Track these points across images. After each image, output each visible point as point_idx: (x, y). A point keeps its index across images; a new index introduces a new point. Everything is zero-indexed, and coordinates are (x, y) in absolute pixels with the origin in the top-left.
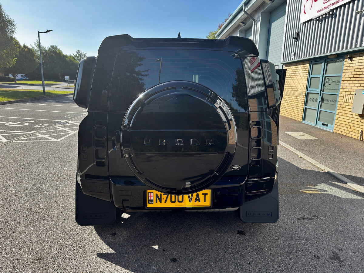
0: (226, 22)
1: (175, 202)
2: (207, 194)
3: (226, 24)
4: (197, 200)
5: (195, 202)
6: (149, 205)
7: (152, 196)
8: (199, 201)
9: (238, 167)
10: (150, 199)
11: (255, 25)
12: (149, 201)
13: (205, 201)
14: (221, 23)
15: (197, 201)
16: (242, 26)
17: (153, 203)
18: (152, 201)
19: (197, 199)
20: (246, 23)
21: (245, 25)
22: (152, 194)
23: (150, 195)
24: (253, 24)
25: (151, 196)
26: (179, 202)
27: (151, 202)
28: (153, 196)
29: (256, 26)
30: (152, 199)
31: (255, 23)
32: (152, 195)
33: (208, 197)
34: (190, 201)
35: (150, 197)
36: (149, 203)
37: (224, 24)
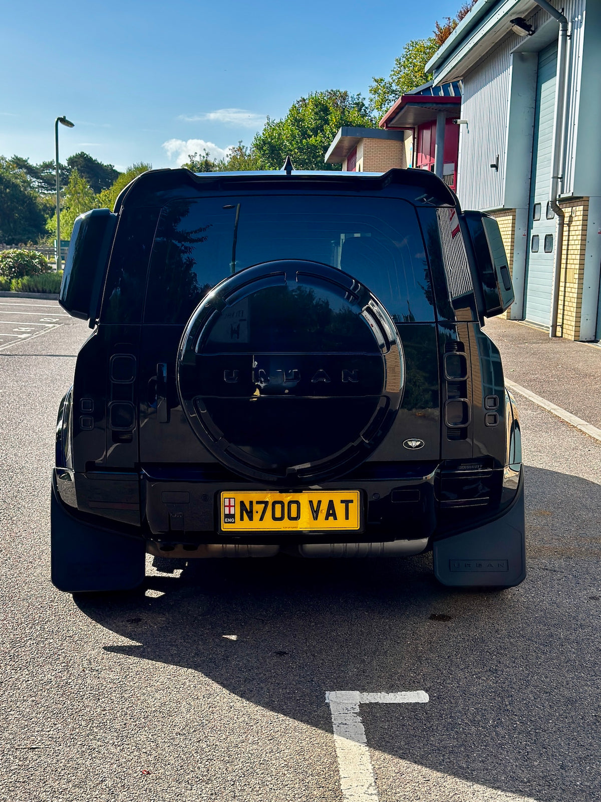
0: (462, 18)
1: (281, 519)
2: (352, 501)
3: (462, 25)
4: (331, 515)
5: (327, 518)
6: (226, 527)
7: (232, 506)
8: (335, 518)
9: (418, 443)
10: (227, 512)
11: (565, 35)
12: (227, 516)
13: (347, 518)
14: (446, 21)
15: (331, 518)
16: (523, 38)
17: (234, 522)
18: (233, 516)
19: (331, 512)
20: (536, 28)
21: (534, 32)
22: (232, 501)
23: (227, 504)
24: (560, 33)
25: (230, 506)
26: (290, 518)
27: (230, 520)
28: (234, 506)
29: (569, 41)
30: (232, 512)
31: (565, 30)
32: (232, 504)
33: (355, 509)
34: (316, 518)
35: (227, 509)
36: (225, 523)
37: (456, 25)
